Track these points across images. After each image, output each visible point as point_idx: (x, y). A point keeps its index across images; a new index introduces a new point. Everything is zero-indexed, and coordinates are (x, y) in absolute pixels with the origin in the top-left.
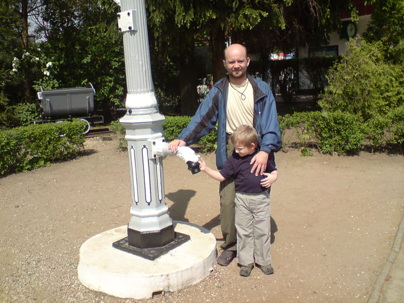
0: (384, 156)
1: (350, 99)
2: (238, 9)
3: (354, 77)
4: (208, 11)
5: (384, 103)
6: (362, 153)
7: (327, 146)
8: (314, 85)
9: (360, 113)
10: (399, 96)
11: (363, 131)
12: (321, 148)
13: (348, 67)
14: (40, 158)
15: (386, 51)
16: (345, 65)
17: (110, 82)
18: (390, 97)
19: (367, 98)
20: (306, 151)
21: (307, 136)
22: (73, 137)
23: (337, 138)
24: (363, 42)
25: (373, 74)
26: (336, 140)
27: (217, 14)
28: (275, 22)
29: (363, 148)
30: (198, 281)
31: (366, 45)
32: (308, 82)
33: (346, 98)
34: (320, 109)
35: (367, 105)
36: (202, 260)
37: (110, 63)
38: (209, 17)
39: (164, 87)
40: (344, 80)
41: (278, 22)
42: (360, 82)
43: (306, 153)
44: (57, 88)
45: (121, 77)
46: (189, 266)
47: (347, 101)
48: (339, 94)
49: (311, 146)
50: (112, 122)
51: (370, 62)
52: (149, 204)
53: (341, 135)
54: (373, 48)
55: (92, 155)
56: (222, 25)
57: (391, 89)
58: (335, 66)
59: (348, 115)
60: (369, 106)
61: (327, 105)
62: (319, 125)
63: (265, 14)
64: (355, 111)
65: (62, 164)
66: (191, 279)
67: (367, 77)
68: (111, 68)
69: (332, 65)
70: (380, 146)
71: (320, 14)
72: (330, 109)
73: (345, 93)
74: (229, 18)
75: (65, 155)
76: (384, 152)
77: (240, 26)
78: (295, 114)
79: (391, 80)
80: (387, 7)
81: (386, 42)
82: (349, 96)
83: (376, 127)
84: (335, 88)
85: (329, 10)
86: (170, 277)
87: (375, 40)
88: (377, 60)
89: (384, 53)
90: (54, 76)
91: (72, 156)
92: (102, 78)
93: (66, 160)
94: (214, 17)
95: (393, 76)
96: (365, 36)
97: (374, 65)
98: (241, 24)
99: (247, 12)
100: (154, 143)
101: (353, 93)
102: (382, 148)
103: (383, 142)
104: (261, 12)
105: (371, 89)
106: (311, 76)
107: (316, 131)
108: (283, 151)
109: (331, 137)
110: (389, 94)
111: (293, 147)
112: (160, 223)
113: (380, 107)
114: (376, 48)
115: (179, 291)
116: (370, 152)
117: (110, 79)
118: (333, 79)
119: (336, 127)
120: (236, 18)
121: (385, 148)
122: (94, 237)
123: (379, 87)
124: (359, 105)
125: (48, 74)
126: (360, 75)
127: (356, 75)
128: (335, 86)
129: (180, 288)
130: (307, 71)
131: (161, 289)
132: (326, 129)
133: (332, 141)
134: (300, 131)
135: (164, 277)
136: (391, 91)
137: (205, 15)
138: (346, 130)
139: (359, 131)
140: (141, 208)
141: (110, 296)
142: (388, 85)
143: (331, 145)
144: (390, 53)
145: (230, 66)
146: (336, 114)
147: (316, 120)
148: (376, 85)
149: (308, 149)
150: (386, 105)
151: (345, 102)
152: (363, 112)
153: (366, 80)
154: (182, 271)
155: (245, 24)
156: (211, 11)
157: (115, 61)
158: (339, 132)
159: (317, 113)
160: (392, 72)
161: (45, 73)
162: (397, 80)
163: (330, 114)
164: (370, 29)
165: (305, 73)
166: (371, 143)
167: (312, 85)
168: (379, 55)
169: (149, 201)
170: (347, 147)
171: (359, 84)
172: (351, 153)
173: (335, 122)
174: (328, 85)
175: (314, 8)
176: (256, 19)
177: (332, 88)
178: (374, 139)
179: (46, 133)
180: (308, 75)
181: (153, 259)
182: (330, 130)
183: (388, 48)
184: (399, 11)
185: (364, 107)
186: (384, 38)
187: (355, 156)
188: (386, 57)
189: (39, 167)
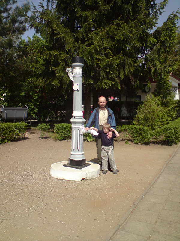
0: (160, 146)
1: (146, 121)
2: (102, 80)
3: (148, 111)
4: (90, 79)
5: (161, 124)
6: (151, 144)
7: (136, 140)
8: (129, 114)
9: (151, 127)
10: (167, 122)
11: (151, 135)
12: (134, 141)
13: (146, 107)
14: (5, 139)
15: (162, 101)
16: (145, 106)
17: (32, 105)
18: (163, 121)
19: (154, 121)
20: (127, 142)
21: (128, 136)
22: (21, 130)
23: (141, 137)
24: (153, 96)
25: (157, 111)
26: (140, 138)
27: (93, 81)
28: (116, 86)
29: (151, 142)
30: (96, 177)
31: (154, 98)
32: (126, 113)
33: (145, 120)
34: (134, 124)
35: (153, 124)
36: (97, 170)
37: (32, 96)
38: (90, 82)
39: (55, 110)
40: (144, 112)
41: (118, 86)
42: (151, 114)
43: (128, 143)
44: (7, 106)
45: (37, 104)
46: (93, 171)
47: (145, 121)
48: (142, 118)
49: (129, 140)
50: (39, 125)
51: (155, 105)
52: (79, 150)
53: (142, 136)
54: (157, 100)
55: (28, 140)
56: (95, 86)
57: (164, 118)
58: (140, 106)
59: (145, 127)
60: (154, 124)
61: (136, 123)
62: (133, 131)
63: (113, 83)
64: (148, 126)
65: (15, 143)
66: (94, 176)
67: (154, 112)
68: (33, 99)
69: (139, 106)
70: (159, 142)
71: (135, 83)
72: (138, 124)
73: (144, 118)
74: (98, 83)
75: (17, 138)
76: (160, 144)
77: (103, 87)
78: (123, 125)
79: (164, 114)
80: (162, 82)
81: (162, 97)
82: (146, 120)
83: (157, 133)
84: (140, 116)
85: (138, 81)
86: (87, 174)
87: (157, 96)
88: (159, 105)
89: (161, 102)
90: (6, 100)
91: (19, 139)
92: (28, 104)
93: (17, 141)
94: (92, 82)
95: (165, 112)
96: (153, 93)
97: (157, 107)
98: (103, 86)
99: (106, 82)
100: (82, 129)
101: (148, 118)
102: (159, 143)
103: (160, 139)
104: (112, 82)
105: (155, 117)
106: (128, 110)
107: (132, 133)
108: (117, 142)
109: (138, 137)
110: (163, 120)
111: (121, 140)
112: (82, 157)
113: (159, 125)
114: (158, 99)
115: (90, 179)
116: (154, 144)
117: (32, 104)
118: (139, 112)
119: (140, 132)
120: (101, 83)
121: (161, 143)
122: (53, 164)
123: (159, 116)
124: (150, 124)
125: (3, 99)
126: (151, 111)
127: (149, 111)
128: (140, 115)
129: (90, 178)
130: (126, 107)
131: (84, 178)
132: (136, 133)
133: (138, 138)
134: (125, 133)
135: (86, 173)
136: (164, 119)
137: (88, 81)
138: (144, 134)
139: (150, 134)
140: (76, 152)
141: (67, 180)
142: (162, 116)
143: (138, 140)
144: (164, 102)
145: (101, 104)
146: (140, 127)
147: (132, 129)
148: (157, 116)
149: (128, 141)
150: (162, 125)
151: (144, 122)
152: (152, 127)
153: (153, 113)
154: (91, 172)
155: (105, 86)
156: (91, 80)
157: (36, 95)
158: (141, 135)
159: (132, 126)
160: (164, 110)
161: (2, 98)
162: (166, 114)
163: (138, 126)
164: (156, 90)
165: (125, 108)
166: (155, 140)
167: (128, 115)
168: (159, 103)
169: (78, 149)
170: (145, 141)
171: (150, 114)
172: (147, 144)
173: (140, 130)
174: (137, 114)
175: (132, 80)
176: (110, 85)
177: (139, 115)
178: (156, 138)
179: (10, 127)
180: (126, 109)
181: (80, 169)
182: (138, 133)
183: (163, 100)
184: (166, 85)
185: (152, 125)
186: (162, 96)
187: (148, 145)
188: (162, 104)
189: (4, 143)
